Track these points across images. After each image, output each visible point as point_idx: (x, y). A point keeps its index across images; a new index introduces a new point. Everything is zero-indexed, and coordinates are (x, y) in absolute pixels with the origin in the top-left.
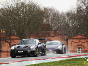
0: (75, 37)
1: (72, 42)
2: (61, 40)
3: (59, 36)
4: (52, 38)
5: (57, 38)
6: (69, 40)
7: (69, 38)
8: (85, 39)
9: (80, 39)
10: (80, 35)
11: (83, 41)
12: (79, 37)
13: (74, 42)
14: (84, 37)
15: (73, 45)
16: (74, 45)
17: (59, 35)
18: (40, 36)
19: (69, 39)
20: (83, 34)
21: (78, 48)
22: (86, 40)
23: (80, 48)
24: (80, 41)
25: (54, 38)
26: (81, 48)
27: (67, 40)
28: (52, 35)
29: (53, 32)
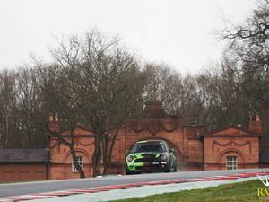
0: (222, 133)
1: (214, 142)
2: (189, 139)
3: (184, 131)
4: (168, 134)
5: (178, 134)
6: (205, 140)
8: (243, 136)
9: (232, 137)
10: (232, 127)
11: (239, 141)
12: (231, 131)
13: (219, 144)
14: (241, 133)
15: (215, 150)
16: (218, 150)
17: (183, 127)
18: (139, 129)
19: (208, 136)
20: (239, 125)
21: (228, 158)
22: (246, 139)
23: (231, 158)
24: (231, 142)
25: (172, 134)
26: (235, 158)
27: (202, 139)
28: (168, 127)
29: (169, 119)
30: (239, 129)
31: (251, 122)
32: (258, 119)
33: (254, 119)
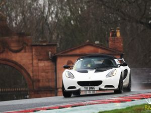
0: (78, 52)
2: (39, 60)
3: (34, 50)
4: (14, 55)
5: (26, 54)
7: (60, 54)
10: (89, 44)
12: (88, 49)
14: (100, 51)
17: (32, 46)
19: (61, 56)
20: (97, 42)
25: (19, 54)
27: (54, 60)
28: (14, 46)
29: (16, 37)
30: (97, 46)
31: (111, 38)
32: (118, 34)
33: (114, 35)
